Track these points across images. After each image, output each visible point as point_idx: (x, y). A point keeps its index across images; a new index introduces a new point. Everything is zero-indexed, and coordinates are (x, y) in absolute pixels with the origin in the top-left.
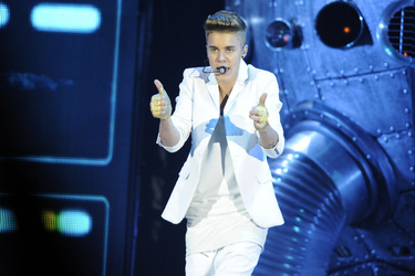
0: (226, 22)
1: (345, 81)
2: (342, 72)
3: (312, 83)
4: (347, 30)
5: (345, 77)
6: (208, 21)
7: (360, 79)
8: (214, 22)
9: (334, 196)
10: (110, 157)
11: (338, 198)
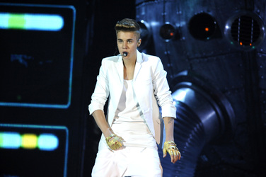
0: (127, 25)
1: (206, 60)
2: (204, 54)
3: (187, 60)
4: (207, 29)
5: (206, 57)
6: (117, 25)
7: (215, 58)
8: (120, 25)
9: (200, 126)
10: (69, 103)
11: (202, 128)
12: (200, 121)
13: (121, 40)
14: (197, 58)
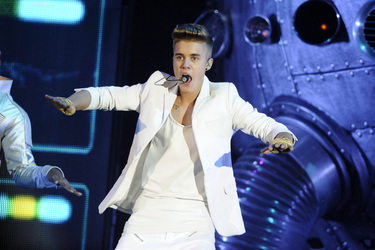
0: (193, 31)
1: (322, 77)
2: (318, 68)
3: (290, 78)
4: (324, 27)
5: (321, 73)
6: (176, 30)
7: (336, 75)
9: (308, 188)
10: (91, 145)
11: (312, 191)
12: (310, 181)
13: (181, 55)
14: (307, 74)
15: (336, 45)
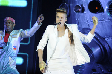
4: (97, 8)
6: (57, 10)
7: (100, 22)
10: (29, 42)
11: (93, 55)
13: (58, 17)
14: (92, 22)
15: (100, 13)
